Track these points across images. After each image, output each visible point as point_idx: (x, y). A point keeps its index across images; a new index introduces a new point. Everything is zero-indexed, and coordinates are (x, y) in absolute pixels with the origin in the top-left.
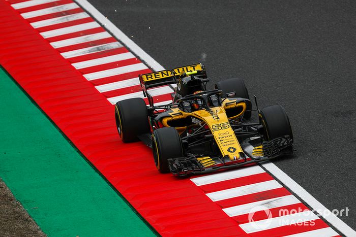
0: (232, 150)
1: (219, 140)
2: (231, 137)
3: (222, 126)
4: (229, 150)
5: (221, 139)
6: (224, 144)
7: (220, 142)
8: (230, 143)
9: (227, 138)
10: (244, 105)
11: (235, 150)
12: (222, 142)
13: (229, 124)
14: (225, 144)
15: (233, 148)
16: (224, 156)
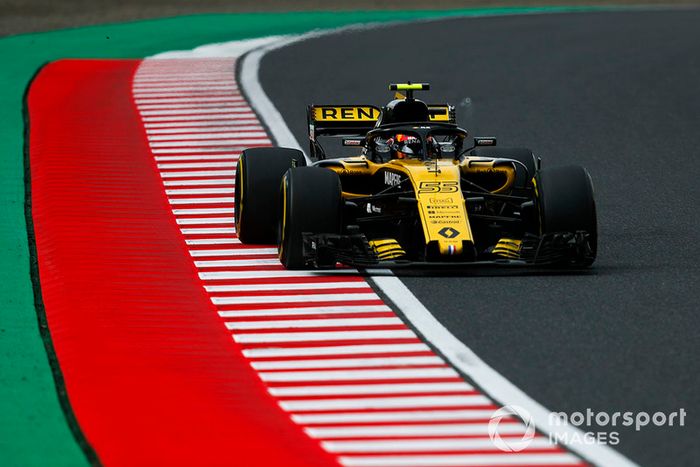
0: (449, 233)
1: (426, 210)
2: (455, 209)
3: (441, 186)
4: (442, 232)
5: (431, 210)
6: (435, 219)
7: (427, 215)
8: (450, 219)
9: (446, 209)
10: (509, 172)
11: (455, 233)
12: (432, 215)
13: (459, 186)
14: (438, 220)
15: (452, 230)
16: (427, 241)
